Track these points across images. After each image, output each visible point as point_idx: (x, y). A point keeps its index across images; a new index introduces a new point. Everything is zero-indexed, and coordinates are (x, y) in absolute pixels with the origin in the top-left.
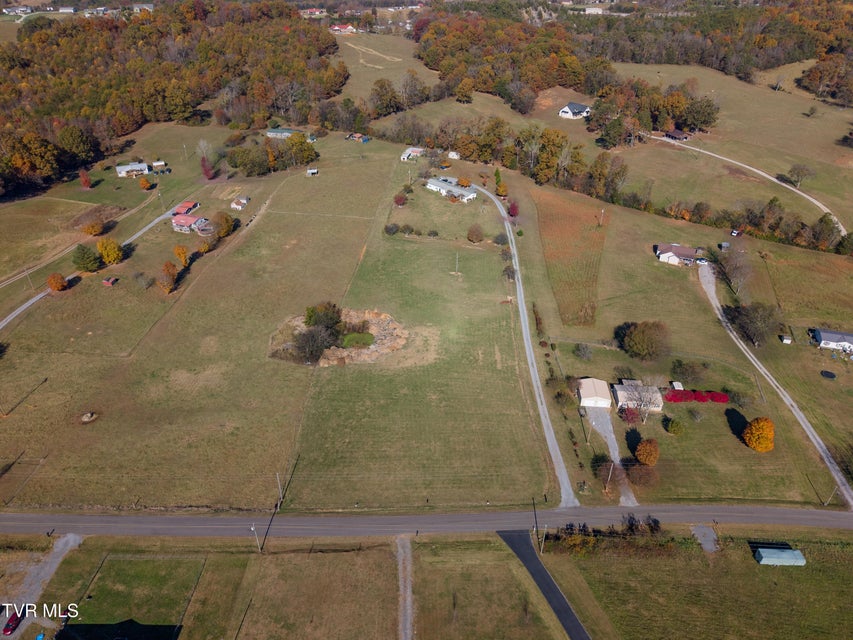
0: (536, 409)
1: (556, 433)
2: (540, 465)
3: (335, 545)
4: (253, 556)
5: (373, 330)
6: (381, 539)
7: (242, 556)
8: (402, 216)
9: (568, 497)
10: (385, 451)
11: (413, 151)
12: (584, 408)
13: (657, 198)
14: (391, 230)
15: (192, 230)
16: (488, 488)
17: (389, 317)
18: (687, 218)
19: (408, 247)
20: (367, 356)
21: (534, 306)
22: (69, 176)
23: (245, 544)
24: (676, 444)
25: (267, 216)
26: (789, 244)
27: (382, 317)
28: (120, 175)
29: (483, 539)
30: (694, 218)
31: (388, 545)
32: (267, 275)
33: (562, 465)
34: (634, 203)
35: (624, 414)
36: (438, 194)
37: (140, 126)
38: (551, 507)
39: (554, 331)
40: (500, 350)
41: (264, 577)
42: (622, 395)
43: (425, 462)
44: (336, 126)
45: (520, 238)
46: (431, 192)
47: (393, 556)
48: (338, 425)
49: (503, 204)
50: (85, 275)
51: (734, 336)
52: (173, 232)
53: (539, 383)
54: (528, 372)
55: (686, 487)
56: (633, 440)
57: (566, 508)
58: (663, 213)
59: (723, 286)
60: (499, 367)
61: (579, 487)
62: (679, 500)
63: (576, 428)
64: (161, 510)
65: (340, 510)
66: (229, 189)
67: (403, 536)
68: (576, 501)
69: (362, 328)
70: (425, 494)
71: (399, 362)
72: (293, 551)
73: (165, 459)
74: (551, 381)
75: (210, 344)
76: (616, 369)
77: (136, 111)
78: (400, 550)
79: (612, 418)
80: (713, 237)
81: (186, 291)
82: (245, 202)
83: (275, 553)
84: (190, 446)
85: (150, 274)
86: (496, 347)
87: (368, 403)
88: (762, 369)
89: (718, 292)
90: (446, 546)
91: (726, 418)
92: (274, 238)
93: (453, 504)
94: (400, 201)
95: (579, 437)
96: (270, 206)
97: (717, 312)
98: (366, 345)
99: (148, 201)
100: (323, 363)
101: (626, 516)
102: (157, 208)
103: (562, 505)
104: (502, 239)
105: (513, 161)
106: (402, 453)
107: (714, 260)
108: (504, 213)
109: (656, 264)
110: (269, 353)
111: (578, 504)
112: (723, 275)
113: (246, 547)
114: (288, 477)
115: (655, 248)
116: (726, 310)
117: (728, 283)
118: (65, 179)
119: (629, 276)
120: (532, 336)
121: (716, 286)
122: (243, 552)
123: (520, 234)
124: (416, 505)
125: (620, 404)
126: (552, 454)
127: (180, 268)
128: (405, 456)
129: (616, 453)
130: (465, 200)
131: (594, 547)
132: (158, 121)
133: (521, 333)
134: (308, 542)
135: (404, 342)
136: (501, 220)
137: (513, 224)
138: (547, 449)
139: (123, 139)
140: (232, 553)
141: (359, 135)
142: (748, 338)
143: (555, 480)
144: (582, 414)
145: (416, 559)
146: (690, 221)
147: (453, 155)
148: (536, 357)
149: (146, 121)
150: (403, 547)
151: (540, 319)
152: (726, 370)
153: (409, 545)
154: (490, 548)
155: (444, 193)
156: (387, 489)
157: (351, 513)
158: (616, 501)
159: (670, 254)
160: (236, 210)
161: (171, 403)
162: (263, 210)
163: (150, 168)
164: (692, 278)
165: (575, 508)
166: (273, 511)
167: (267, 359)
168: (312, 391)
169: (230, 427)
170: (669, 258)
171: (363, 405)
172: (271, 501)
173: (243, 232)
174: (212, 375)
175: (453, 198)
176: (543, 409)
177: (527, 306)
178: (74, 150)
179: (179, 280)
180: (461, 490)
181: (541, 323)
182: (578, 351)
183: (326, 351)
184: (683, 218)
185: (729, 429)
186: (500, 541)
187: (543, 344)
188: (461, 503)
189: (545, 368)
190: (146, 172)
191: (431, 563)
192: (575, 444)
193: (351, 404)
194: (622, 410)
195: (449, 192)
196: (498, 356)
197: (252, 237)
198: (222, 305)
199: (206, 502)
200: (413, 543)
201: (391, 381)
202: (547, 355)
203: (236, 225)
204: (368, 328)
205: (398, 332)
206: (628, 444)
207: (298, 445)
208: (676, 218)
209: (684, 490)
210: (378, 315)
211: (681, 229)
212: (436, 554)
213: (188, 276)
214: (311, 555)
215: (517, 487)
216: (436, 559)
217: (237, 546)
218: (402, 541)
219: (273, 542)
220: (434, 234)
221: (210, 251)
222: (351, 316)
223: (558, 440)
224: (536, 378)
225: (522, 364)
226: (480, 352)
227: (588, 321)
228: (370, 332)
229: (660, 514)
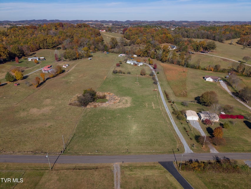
0: (169, 120)
1: (179, 128)
2: (174, 139)
3: (86, 167)
4: (47, 171)
5: (108, 98)
6: (107, 164)
7: (42, 171)
8: (118, 69)
9: (187, 149)
10: (110, 133)
11: (123, 55)
12: (188, 120)
14: (115, 72)
15: (49, 72)
16: (153, 146)
17: (113, 94)
18: (212, 70)
19: (120, 77)
20: (104, 105)
21: (165, 92)
22: (12, 60)
23: (45, 166)
24: (228, 132)
25: (74, 69)
26: (249, 77)
27: (111, 94)
28: (29, 60)
29: (153, 165)
30: (215, 70)
31: (110, 167)
32: (71, 83)
33: (183, 138)
34: (193, 67)
35: (205, 122)
36: (130, 64)
37: (38, 50)
38: (181, 153)
39: (173, 98)
40: (154, 104)
41: (51, 180)
42: (202, 115)
43: (126, 137)
44: (99, 50)
45: (158, 74)
46: (128, 64)
47: (112, 171)
48: (92, 125)
49: (152, 67)
50: (9, 83)
51: (238, 100)
52: (42, 72)
53: (170, 113)
54: (165, 110)
55: (237, 146)
56: (209, 131)
57: (187, 153)
58: (205, 69)
59: (230, 87)
60: (154, 108)
61: (192, 146)
62: (235, 151)
63: (186, 126)
64: (11, 153)
65: (89, 153)
66: (63, 63)
67: (116, 163)
68: (191, 151)
69: (104, 97)
70: (126, 147)
71: (116, 107)
72: (66, 169)
73: (19, 135)
74: (174, 113)
75: (48, 101)
76: (197, 109)
77: (37, 45)
78: (115, 169)
79: (200, 124)
80: (223, 75)
81: (42, 87)
82: (67, 66)
83: (58, 170)
84: (31, 131)
85: (31, 83)
86: (153, 103)
87: (104, 118)
89: (228, 88)
90: (136, 167)
91: (244, 123)
92: (76, 74)
93: (138, 151)
95: (188, 129)
96: (76, 67)
97: (230, 94)
98: (105, 102)
99: (36, 66)
100: (88, 107)
101: (214, 157)
102: (38, 67)
103: (186, 152)
104: (152, 74)
105: (154, 56)
106: (117, 134)
107: (225, 81)
108: (152, 68)
109: (205, 81)
110: (68, 104)
111: (193, 152)
112: (229, 84)
113: (45, 167)
114: (69, 141)
115: (204, 78)
116: (233, 93)
117: (231, 86)
118: (11, 61)
119: (197, 84)
120: (165, 100)
121: (227, 87)
122: (43, 170)
123: (158, 73)
124: (123, 151)
125: (202, 119)
126: (178, 135)
127: (41, 81)
128: (118, 135)
129: (203, 134)
130: (139, 65)
131: (204, 168)
132: (44, 49)
133: (161, 99)
134: (73, 166)
135: (118, 101)
136: (152, 70)
137: (156, 71)
138: (176, 133)
139: (32, 53)
140: (38, 170)
141: (106, 52)
142: (244, 101)
143: (181, 143)
144: (188, 122)
145: (122, 173)
147: (135, 56)
148: (167, 105)
149: (41, 49)
150: (117, 168)
151: (168, 95)
152: (239, 110)
153: (119, 167)
154: (156, 169)
155: (132, 64)
156: (110, 146)
157: (94, 155)
158: (209, 151)
159: (209, 78)
160: (64, 68)
161: (27, 118)
162: (73, 68)
163: (39, 59)
164: (218, 85)
165: (191, 153)
166: (60, 154)
167: (68, 106)
168: (83, 114)
169: (49, 124)
170: (209, 80)
171: (102, 119)
172: (60, 150)
173: (65, 73)
174: (46, 110)
175: (135, 65)
176: (172, 121)
177: (163, 92)
178: (15, 53)
179: (40, 85)
180: (142, 146)
182: (183, 104)
183: (90, 103)
185: (247, 127)
186: (160, 166)
187: (170, 102)
188: (142, 151)
189: (171, 109)
190: (38, 60)
191: (129, 175)
192: (187, 132)
193: (98, 118)
194: (203, 121)
195: (134, 63)
196: (153, 105)
197: (68, 74)
198: (54, 91)
199: (32, 150)
200: (121, 166)
201: (113, 112)
202: (172, 105)
203: (63, 71)
204: (106, 97)
205: (116, 98)
207: (75, 131)
208: (209, 70)
209: (237, 148)
210: (109, 94)
211: (211, 73)
212: (131, 171)
213: (44, 83)
214: (74, 170)
215: (165, 146)
216: (132, 173)
217: (41, 167)
218: (116, 166)
219: (58, 165)
220: (129, 73)
221: (53, 77)
222: (100, 94)
223: (179, 130)
224: (168, 111)
225: (163, 108)
226: (146, 104)
227: (185, 96)
228: (106, 98)
229: (229, 156)
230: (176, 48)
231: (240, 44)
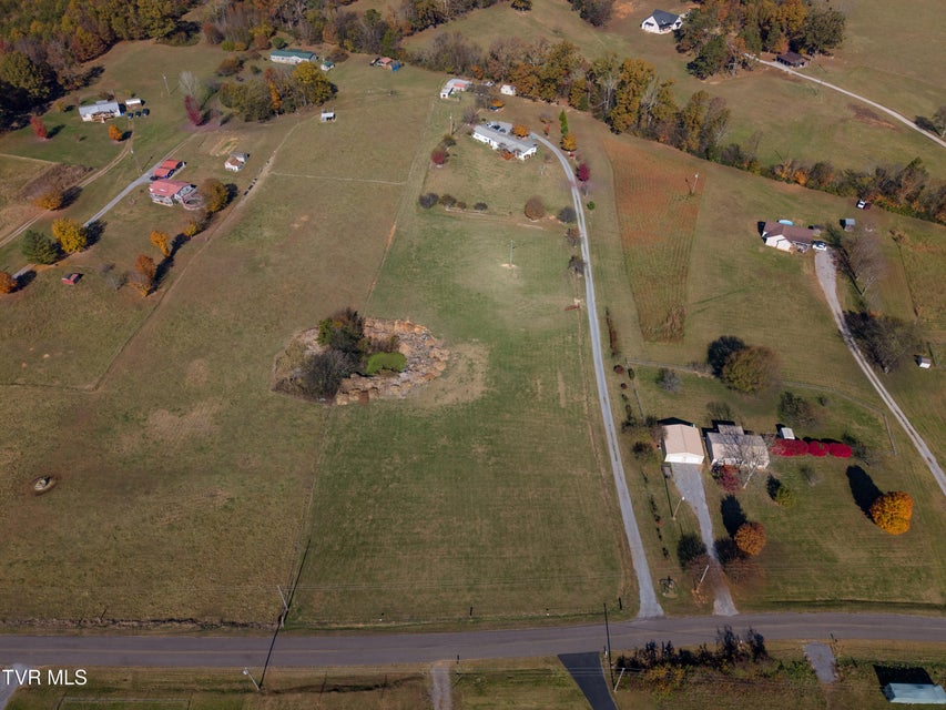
0: (609, 467)
1: (634, 503)
2: (614, 556)
4: (249, 697)
5: (405, 349)
6: (410, 669)
7: (236, 698)
8: (443, 181)
9: (649, 602)
10: (418, 533)
11: (455, 85)
12: (669, 465)
13: (764, 154)
14: (428, 202)
15: (175, 202)
16: (549, 589)
17: (425, 330)
18: (802, 182)
19: (449, 225)
20: (395, 389)
21: (608, 314)
22: (19, 120)
24: (785, 519)
25: (271, 180)
26: (929, 219)
27: (416, 330)
28: (85, 119)
29: (541, 666)
30: (812, 183)
31: (421, 678)
32: (269, 269)
33: (642, 552)
34: (735, 159)
35: (720, 473)
36: (486, 146)
37: (109, 47)
38: (627, 617)
39: (632, 350)
40: (565, 379)
42: (717, 449)
43: (469, 550)
44: (358, 45)
45: (591, 212)
46: (478, 144)
47: (427, 695)
48: (359, 494)
49: (571, 163)
50: (40, 269)
51: (858, 356)
52: (152, 204)
53: (613, 428)
54: (599, 411)
55: (797, 584)
56: (731, 515)
57: (646, 618)
58: (771, 173)
59: (845, 281)
60: (563, 403)
61: (663, 584)
62: (788, 604)
63: (658, 494)
64: (133, 626)
65: (361, 625)
66: (223, 140)
67: (439, 663)
68: (659, 607)
69: (391, 346)
70: (468, 599)
71: (437, 398)
72: (301, 689)
73: (139, 547)
74: (628, 425)
75: (199, 370)
76: (709, 406)
77: (102, 27)
78: (436, 684)
79: (705, 479)
80: (833, 209)
81: (169, 292)
82: (242, 160)
83: (277, 692)
84: (171, 527)
85: (123, 266)
86: (560, 376)
87: (397, 460)
88: (893, 406)
89: (838, 290)
90: (494, 679)
91: (847, 480)
92: (280, 211)
93: (503, 614)
94: (440, 158)
95: (662, 509)
96: (275, 167)
97: (838, 321)
98: (395, 371)
99: (120, 157)
100: (340, 400)
101: (722, 630)
102: (131, 168)
103: (642, 613)
104: (568, 215)
105: (583, 101)
106: (439, 537)
107: (835, 242)
108: (571, 175)
109: (761, 250)
110: (273, 384)
111: (661, 613)
112: (846, 268)
113: (240, 682)
114: (296, 573)
115: (761, 226)
116: (850, 318)
117: (852, 278)
118: (15, 124)
119: (728, 269)
120: (605, 358)
121: (837, 281)
122: (236, 691)
123: (590, 206)
124: (456, 617)
125: (715, 461)
126: (628, 535)
127: (158, 260)
128: (443, 542)
129: (709, 532)
130: (522, 157)
131: (682, 683)
132: (132, 39)
133: (591, 353)
135: (441, 368)
136: (568, 185)
137: (583, 191)
138: (623, 527)
139: (88, 66)
140: (223, 692)
141: (387, 60)
142: (875, 358)
143: (633, 576)
144: (665, 473)
145: (456, 698)
146: (805, 185)
147: (507, 90)
148: (609, 389)
149: (116, 40)
150: (440, 681)
151: (615, 332)
152: (848, 407)
153: (447, 678)
154: (550, 682)
155: (495, 145)
156: (420, 592)
157: (376, 630)
158: (709, 608)
159: (781, 237)
160: (231, 172)
161: (149, 461)
162: (266, 172)
163: (123, 108)
164: (806, 271)
165: (657, 618)
166: (276, 626)
167: (271, 394)
168: (327, 442)
169: (223, 496)
170: (779, 243)
171: (390, 463)
172: (274, 611)
173: (241, 203)
174: (201, 417)
175: (505, 153)
176: (618, 467)
177: (598, 313)
178: (22, 85)
179: (158, 276)
180: (514, 593)
181: (615, 339)
182: (662, 378)
183: (346, 383)
184: (797, 182)
185: (851, 496)
186: (561, 671)
187: (618, 369)
188: (514, 614)
189: (620, 405)
190: (118, 114)
192: (658, 519)
193: (376, 461)
194: (717, 468)
195: (501, 145)
196: (561, 388)
197: (251, 212)
198: (214, 312)
199: (191, 613)
200: (453, 674)
201: (426, 426)
202: (623, 386)
203: (231, 193)
204: (398, 346)
205: (435, 352)
206: (724, 519)
207: (308, 525)
208: (788, 181)
209: (795, 590)
210: (412, 326)
211: (793, 197)
212: (481, 693)
213: (171, 270)
214: (324, 696)
215: (585, 587)
216: (482, 700)
217: (229, 682)
218: (439, 670)
219: (276, 674)
220: (482, 206)
221: (198, 232)
222: (377, 330)
223: (635, 512)
224: (610, 420)
225: (592, 398)
226: (539, 382)
227: (675, 335)
228: (400, 351)
229: (765, 626)
230: (678, 24)
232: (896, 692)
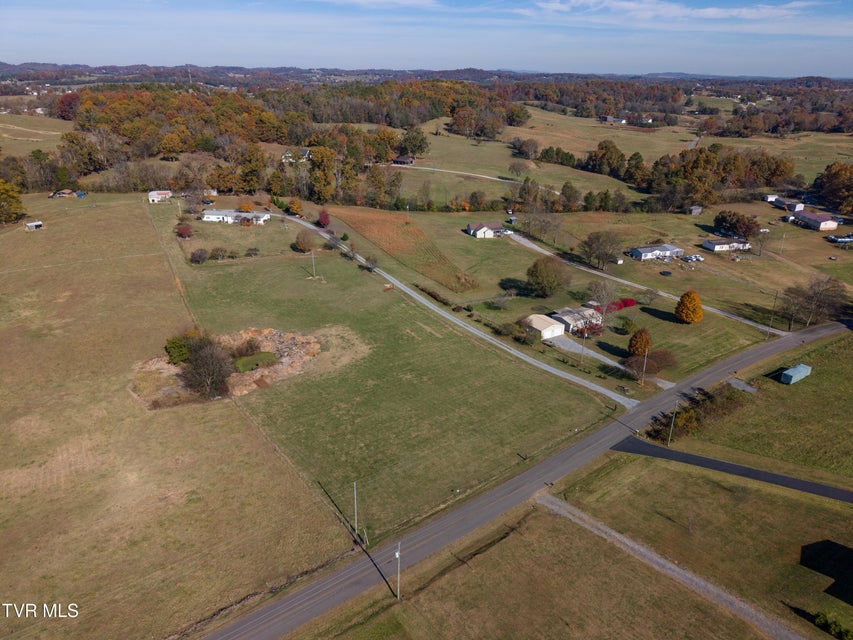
1: (549, 364)
2: (575, 390)
3: (478, 541)
4: (395, 610)
5: (267, 347)
7: (382, 618)
9: (623, 400)
10: (417, 436)
11: (158, 194)
12: (548, 340)
14: (195, 260)
16: (557, 421)
17: (274, 331)
18: (467, 208)
19: (231, 270)
21: (416, 286)
23: (366, 604)
26: (553, 212)
27: (266, 332)
29: (608, 460)
30: (473, 207)
31: (536, 509)
32: (58, 331)
33: (588, 382)
36: (223, 224)
38: (623, 411)
39: (454, 299)
40: (426, 324)
41: (441, 622)
42: (567, 319)
43: (472, 427)
45: (347, 241)
46: (212, 223)
47: (555, 515)
48: (332, 436)
49: (305, 221)
53: (489, 337)
54: (470, 332)
55: (685, 362)
56: (609, 349)
57: (633, 408)
58: (447, 209)
59: (539, 243)
60: (438, 336)
61: (622, 391)
62: (693, 371)
63: (558, 356)
65: (442, 506)
67: (538, 494)
68: (634, 400)
70: (508, 451)
71: (334, 363)
74: (497, 332)
78: (552, 507)
79: (575, 341)
83: (421, 589)
84: (132, 543)
86: (420, 324)
87: (343, 406)
89: (538, 246)
90: (587, 481)
91: (647, 314)
92: (29, 297)
93: (544, 446)
95: (569, 361)
97: (556, 258)
98: (274, 361)
100: (237, 392)
101: (677, 394)
103: (628, 406)
104: (330, 246)
106: (438, 430)
107: (514, 230)
108: (311, 226)
110: (146, 406)
111: (639, 402)
114: (332, 508)
115: (466, 232)
116: (560, 256)
117: (540, 241)
119: (468, 251)
120: (440, 307)
121: (534, 243)
122: (376, 614)
123: (343, 238)
124: (513, 463)
125: (571, 327)
126: (568, 378)
128: (445, 432)
129: (609, 361)
130: (261, 222)
133: (428, 307)
134: (445, 556)
135: (318, 346)
136: (314, 231)
137: (329, 232)
138: (558, 376)
140: (361, 624)
141: (67, 191)
142: (594, 267)
143: (597, 394)
144: (548, 345)
145: (578, 505)
146: (470, 211)
148: (462, 320)
150: (552, 503)
151: (432, 293)
153: (554, 499)
154: (625, 464)
155: (230, 220)
156: (466, 464)
157: (460, 502)
158: (659, 388)
159: (485, 229)
164: (513, 243)
165: (639, 405)
166: (359, 549)
167: (150, 413)
168: (257, 419)
170: (486, 233)
171: (339, 410)
172: (341, 541)
174: (73, 457)
175: (245, 222)
176: (516, 353)
177: (410, 288)
180: (537, 433)
182: (491, 306)
184: (464, 210)
186: (623, 455)
187: (456, 310)
188: (552, 443)
189: (479, 325)
191: (597, 501)
192: (573, 366)
193: (323, 413)
194: (574, 333)
195: (236, 218)
196: (428, 329)
200: (556, 495)
201: (345, 380)
202: (470, 316)
205: (300, 339)
206: (608, 352)
207: (304, 474)
208: (458, 211)
209: (687, 364)
210: (259, 331)
212: (590, 492)
214: (469, 564)
215: (578, 410)
216: (597, 495)
217: (358, 613)
218: (544, 499)
219: (403, 581)
220: (252, 254)
222: (226, 340)
223: (556, 369)
224: (481, 333)
225: (456, 328)
226: (408, 331)
227: (474, 285)
228: (262, 350)
231: (457, 132)
232: (790, 374)
